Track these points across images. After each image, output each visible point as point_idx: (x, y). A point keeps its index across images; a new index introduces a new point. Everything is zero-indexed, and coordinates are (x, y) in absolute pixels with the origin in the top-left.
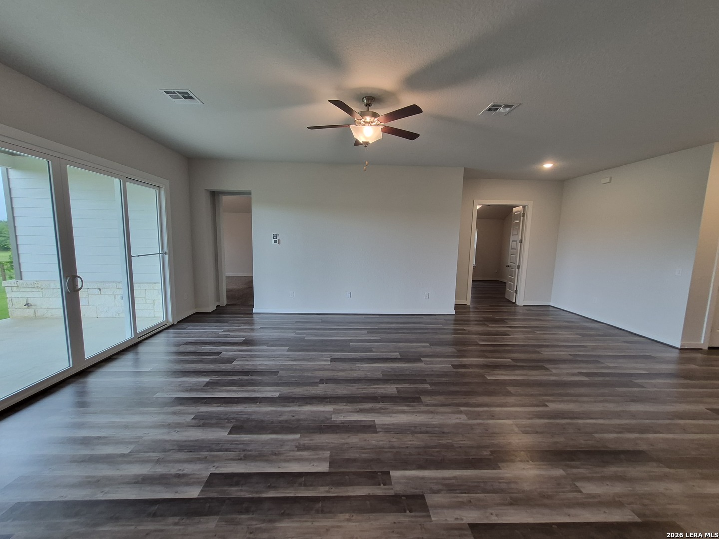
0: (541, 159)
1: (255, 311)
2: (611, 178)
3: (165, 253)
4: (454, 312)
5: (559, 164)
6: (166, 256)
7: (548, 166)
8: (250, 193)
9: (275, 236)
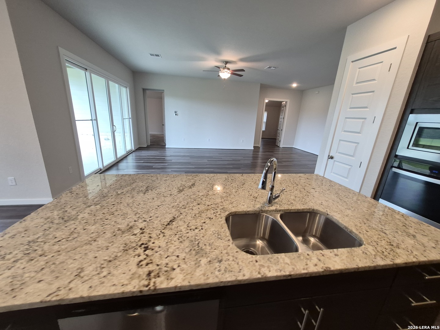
0: (292, 82)
1: (166, 147)
2: (319, 92)
3: (130, 118)
4: (253, 149)
5: (298, 85)
6: (131, 120)
7: (294, 85)
8: (164, 91)
9: (176, 112)
